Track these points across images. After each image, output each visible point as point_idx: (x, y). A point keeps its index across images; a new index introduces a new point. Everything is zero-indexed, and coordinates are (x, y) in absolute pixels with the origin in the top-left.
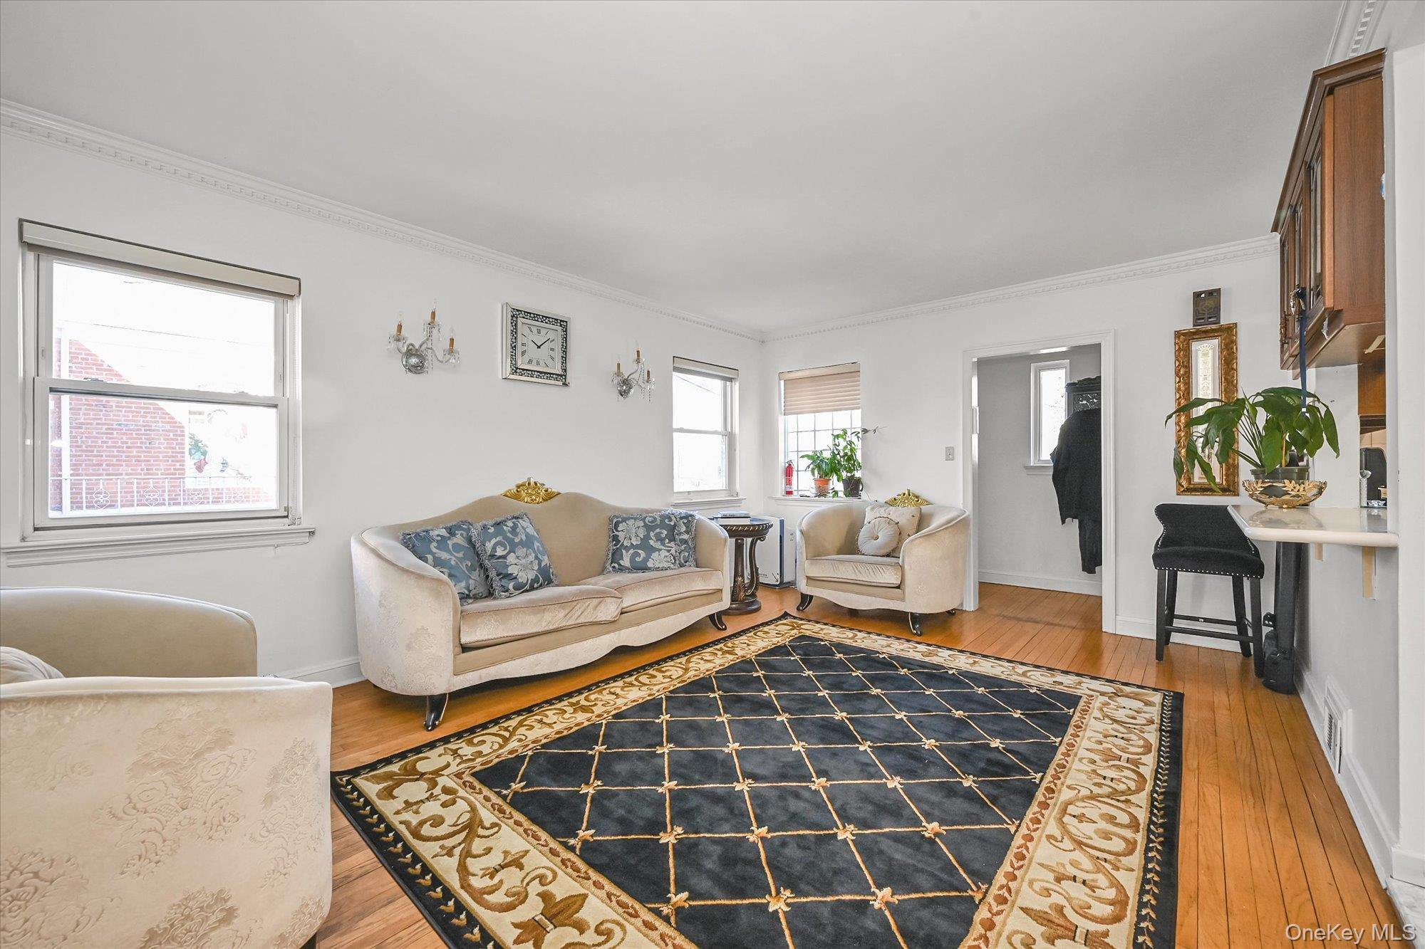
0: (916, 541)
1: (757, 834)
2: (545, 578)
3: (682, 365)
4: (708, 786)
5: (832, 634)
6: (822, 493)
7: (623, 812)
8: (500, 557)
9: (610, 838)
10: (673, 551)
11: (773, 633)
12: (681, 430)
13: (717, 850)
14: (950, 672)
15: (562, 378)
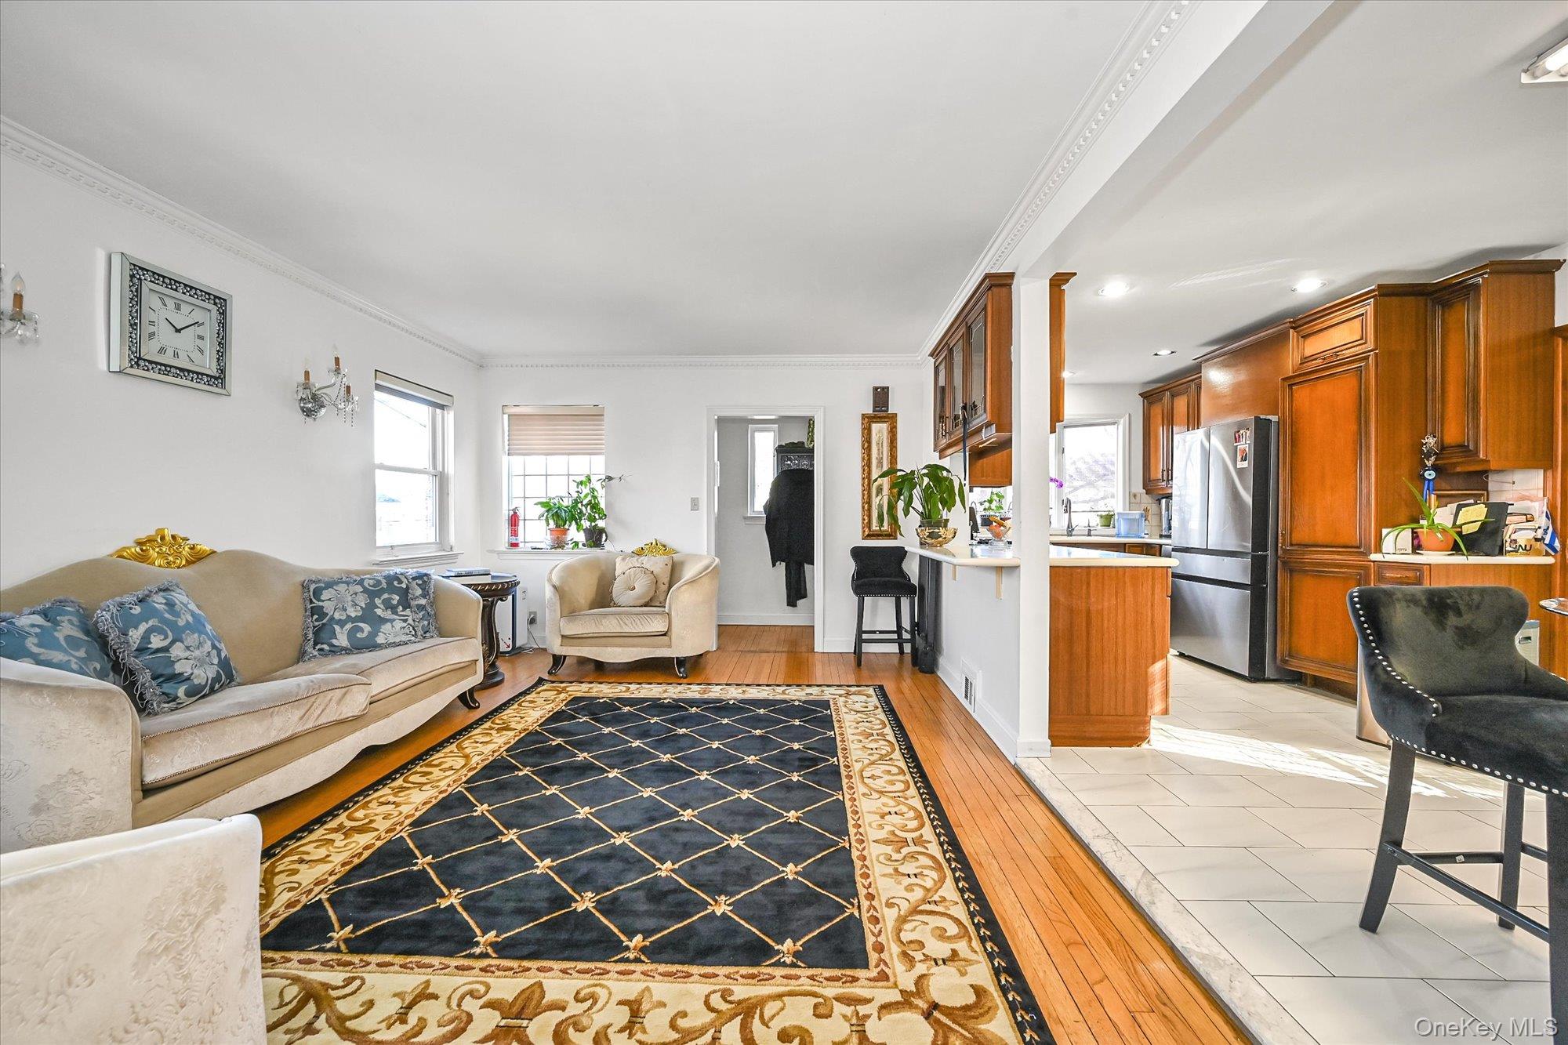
0: (683, 588)
1: (665, 869)
2: (226, 677)
3: (387, 382)
4: (586, 851)
5: (605, 691)
6: (559, 544)
7: (514, 905)
8: (158, 650)
9: (520, 930)
10: (410, 621)
11: (540, 701)
12: (382, 467)
13: (641, 893)
14: (731, 702)
15: (219, 379)
